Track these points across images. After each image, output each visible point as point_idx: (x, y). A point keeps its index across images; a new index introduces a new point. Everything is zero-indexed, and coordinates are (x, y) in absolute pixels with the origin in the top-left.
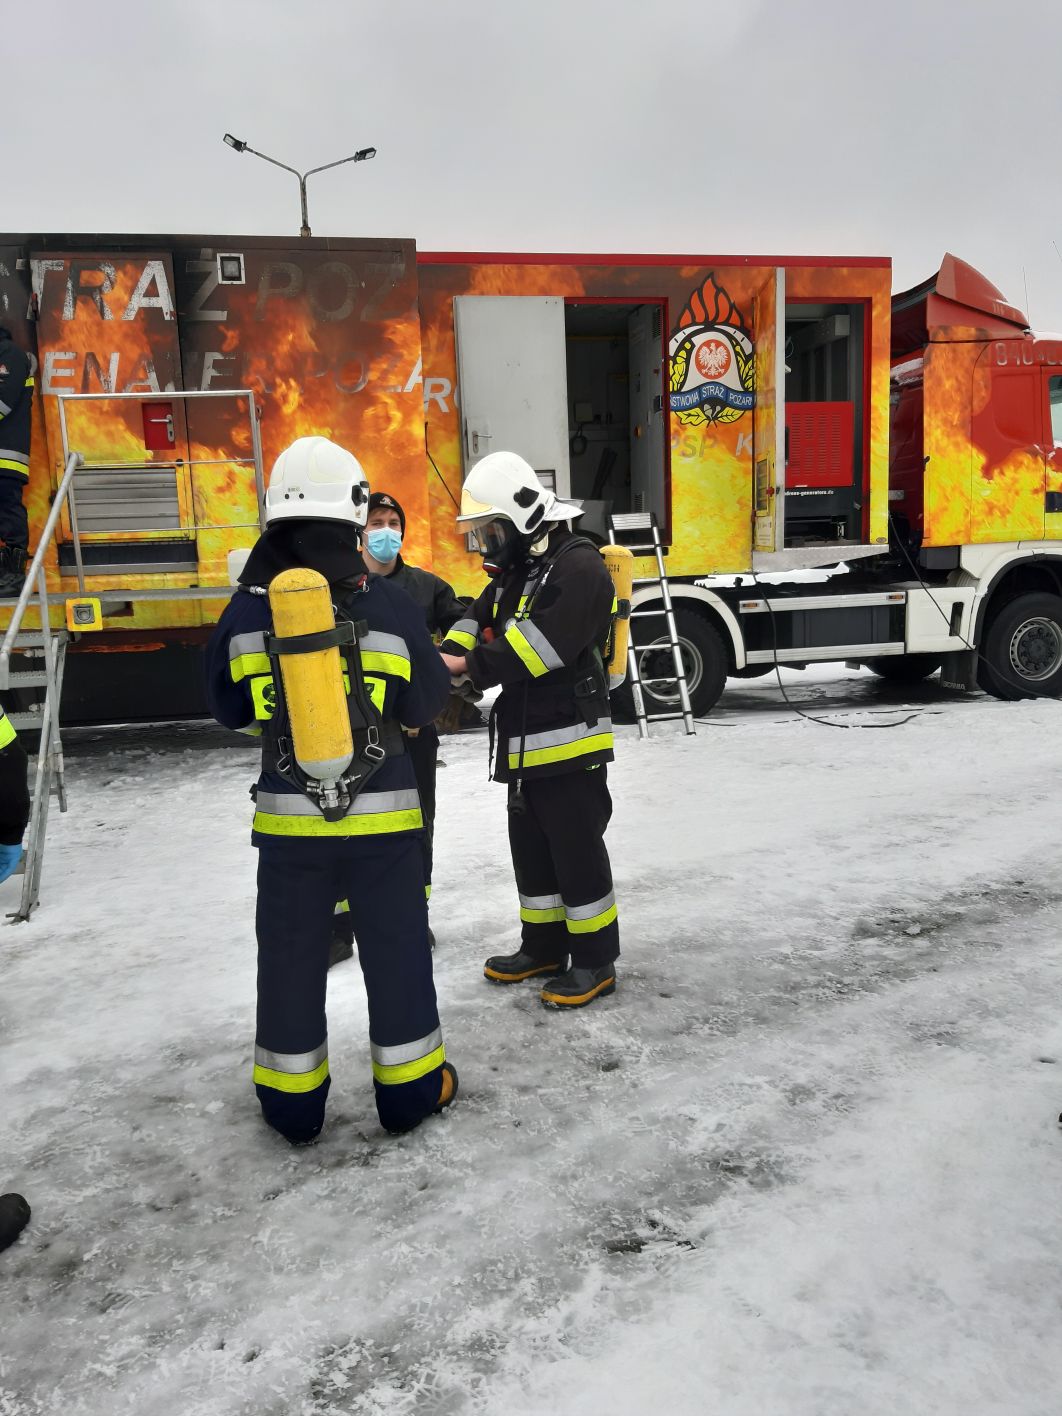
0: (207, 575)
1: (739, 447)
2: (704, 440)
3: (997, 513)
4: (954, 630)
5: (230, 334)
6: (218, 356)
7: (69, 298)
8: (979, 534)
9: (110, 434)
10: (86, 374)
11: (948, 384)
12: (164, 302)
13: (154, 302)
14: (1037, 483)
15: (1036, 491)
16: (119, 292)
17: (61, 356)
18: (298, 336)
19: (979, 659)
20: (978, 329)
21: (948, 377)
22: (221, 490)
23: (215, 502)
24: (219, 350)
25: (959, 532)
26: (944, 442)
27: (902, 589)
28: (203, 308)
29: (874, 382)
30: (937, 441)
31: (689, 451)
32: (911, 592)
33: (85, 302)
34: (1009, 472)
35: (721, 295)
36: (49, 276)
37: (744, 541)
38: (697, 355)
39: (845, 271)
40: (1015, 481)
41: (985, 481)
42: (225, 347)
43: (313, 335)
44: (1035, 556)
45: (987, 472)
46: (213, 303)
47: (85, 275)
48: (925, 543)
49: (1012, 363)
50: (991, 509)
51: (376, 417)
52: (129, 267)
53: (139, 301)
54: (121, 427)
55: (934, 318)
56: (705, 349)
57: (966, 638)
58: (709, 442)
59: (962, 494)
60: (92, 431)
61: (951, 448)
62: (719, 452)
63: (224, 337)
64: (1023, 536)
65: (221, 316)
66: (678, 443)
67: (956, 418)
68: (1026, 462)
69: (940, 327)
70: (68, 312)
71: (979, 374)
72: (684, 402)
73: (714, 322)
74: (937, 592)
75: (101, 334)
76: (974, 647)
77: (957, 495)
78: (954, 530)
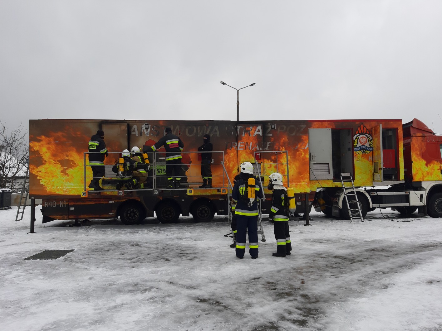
0: (265, 184)
1: (369, 159)
2: (362, 157)
3: (429, 174)
4: (421, 201)
5: (272, 138)
6: (270, 143)
7: (244, 132)
8: (426, 179)
9: (249, 157)
10: (246, 146)
11: (416, 146)
12: (261, 133)
13: (259, 133)
14: (438, 168)
15: (438, 169)
16: (253, 131)
17: (242, 143)
18: (285, 139)
19: (427, 208)
20: (422, 134)
21: (416, 144)
22: (269, 168)
23: (268, 170)
24: (270, 142)
25: (421, 178)
26: (416, 158)
27: (408, 191)
28: (268, 134)
29: (399, 145)
30: (415, 158)
31: (358, 160)
32: (411, 192)
33: (246, 133)
34: (432, 165)
35: (365, 128)
36: (240, 128)
37: (371, 179)
38: (360, 140)
39: (392, 122)
40: (433, 167)
41: (426, 167)
42: (271, 141)
43: (288, 139)
44: (439, 184)
45: (427, 165)
46: (269, 133)
47: (247, 128)
48: (413, 181)
49: (431, 141)
50: (428, 173)
51: (299, 154)
52: (255, 127)
53: (256, 133)
54: (251, 156)
55: (412, 132)
56: (361, 138)
57: (424, 203)
58: (363, 158)
59: (421, 170)
60: (246, 157)
61: (418, 160)
62: (365, 160)
63: (271, 139)
64: (436, 180)
65: (271, 135)
66: (356, 158)
67: (419, 153)
68: (435, 163)
69: (414, 134)
70: (243, 135)
71: (423, 144)
72: (357, 149)
73: (363, 133)
74: (416, 192)
75: (249, 139)
76: (426, 205)
77: (420, 170)
78: (420, 178)
